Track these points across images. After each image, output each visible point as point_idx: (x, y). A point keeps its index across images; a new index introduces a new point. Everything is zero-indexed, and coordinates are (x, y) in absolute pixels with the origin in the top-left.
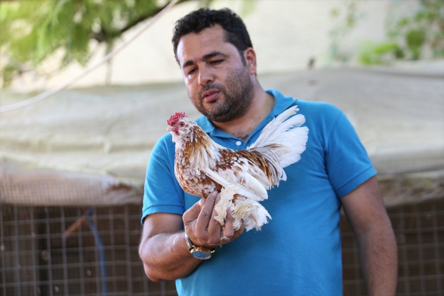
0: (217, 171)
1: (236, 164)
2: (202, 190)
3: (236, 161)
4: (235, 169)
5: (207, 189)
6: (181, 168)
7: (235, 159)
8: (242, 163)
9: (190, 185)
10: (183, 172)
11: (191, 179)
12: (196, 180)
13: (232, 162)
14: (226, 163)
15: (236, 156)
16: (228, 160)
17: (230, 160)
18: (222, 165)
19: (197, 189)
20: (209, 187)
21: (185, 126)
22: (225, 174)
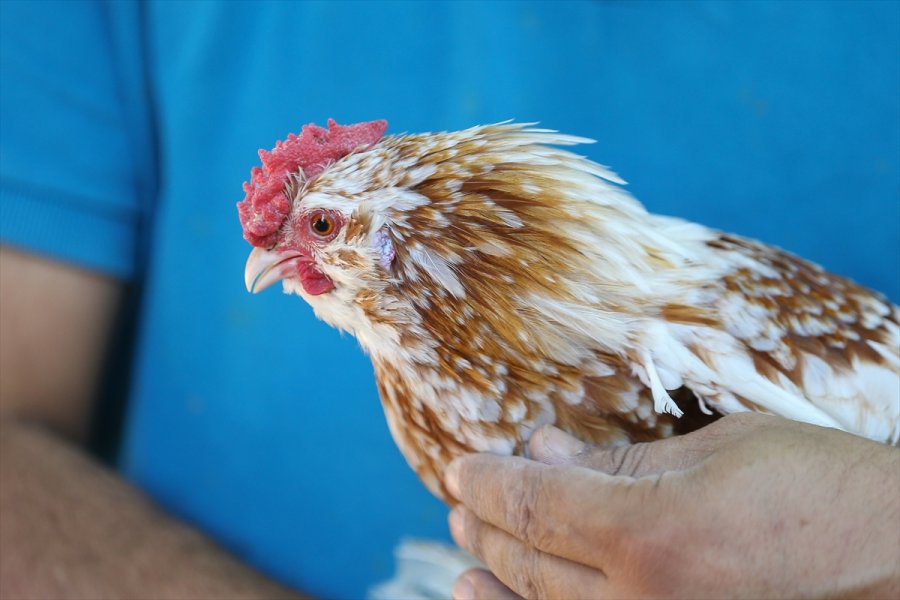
21: (343, 231)
22: (853, 398)
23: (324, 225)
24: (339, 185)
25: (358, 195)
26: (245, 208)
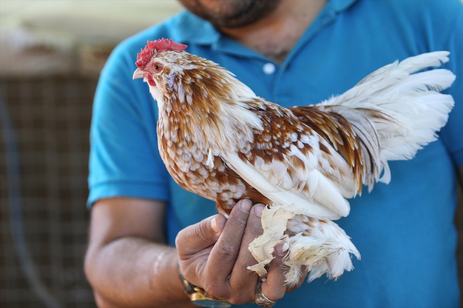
0: (252, 162)
1: (294, 151)
2: (218, 194)
3: (295, 144)
4: (291, 163)
5: (227, 191)
6: (172, 148)
7: (294, 137)
8: (307, 147)
9: (192, 182)
10: (177, 155)
11: (193, 169)
12: (204, 173)
13: (286, 145)
14: (274, 146)
15: (296, 131)
16: (278, 140)
17: (282, 140)
18: (265, 151)
19: (206, 191)
20: (233, 188)
21: (162, 71)
22: (269, 171)
23: (158, 67)
24: (166, 57)
25: (171, 63)
26: (139, 55)
